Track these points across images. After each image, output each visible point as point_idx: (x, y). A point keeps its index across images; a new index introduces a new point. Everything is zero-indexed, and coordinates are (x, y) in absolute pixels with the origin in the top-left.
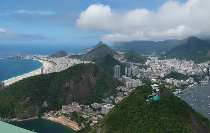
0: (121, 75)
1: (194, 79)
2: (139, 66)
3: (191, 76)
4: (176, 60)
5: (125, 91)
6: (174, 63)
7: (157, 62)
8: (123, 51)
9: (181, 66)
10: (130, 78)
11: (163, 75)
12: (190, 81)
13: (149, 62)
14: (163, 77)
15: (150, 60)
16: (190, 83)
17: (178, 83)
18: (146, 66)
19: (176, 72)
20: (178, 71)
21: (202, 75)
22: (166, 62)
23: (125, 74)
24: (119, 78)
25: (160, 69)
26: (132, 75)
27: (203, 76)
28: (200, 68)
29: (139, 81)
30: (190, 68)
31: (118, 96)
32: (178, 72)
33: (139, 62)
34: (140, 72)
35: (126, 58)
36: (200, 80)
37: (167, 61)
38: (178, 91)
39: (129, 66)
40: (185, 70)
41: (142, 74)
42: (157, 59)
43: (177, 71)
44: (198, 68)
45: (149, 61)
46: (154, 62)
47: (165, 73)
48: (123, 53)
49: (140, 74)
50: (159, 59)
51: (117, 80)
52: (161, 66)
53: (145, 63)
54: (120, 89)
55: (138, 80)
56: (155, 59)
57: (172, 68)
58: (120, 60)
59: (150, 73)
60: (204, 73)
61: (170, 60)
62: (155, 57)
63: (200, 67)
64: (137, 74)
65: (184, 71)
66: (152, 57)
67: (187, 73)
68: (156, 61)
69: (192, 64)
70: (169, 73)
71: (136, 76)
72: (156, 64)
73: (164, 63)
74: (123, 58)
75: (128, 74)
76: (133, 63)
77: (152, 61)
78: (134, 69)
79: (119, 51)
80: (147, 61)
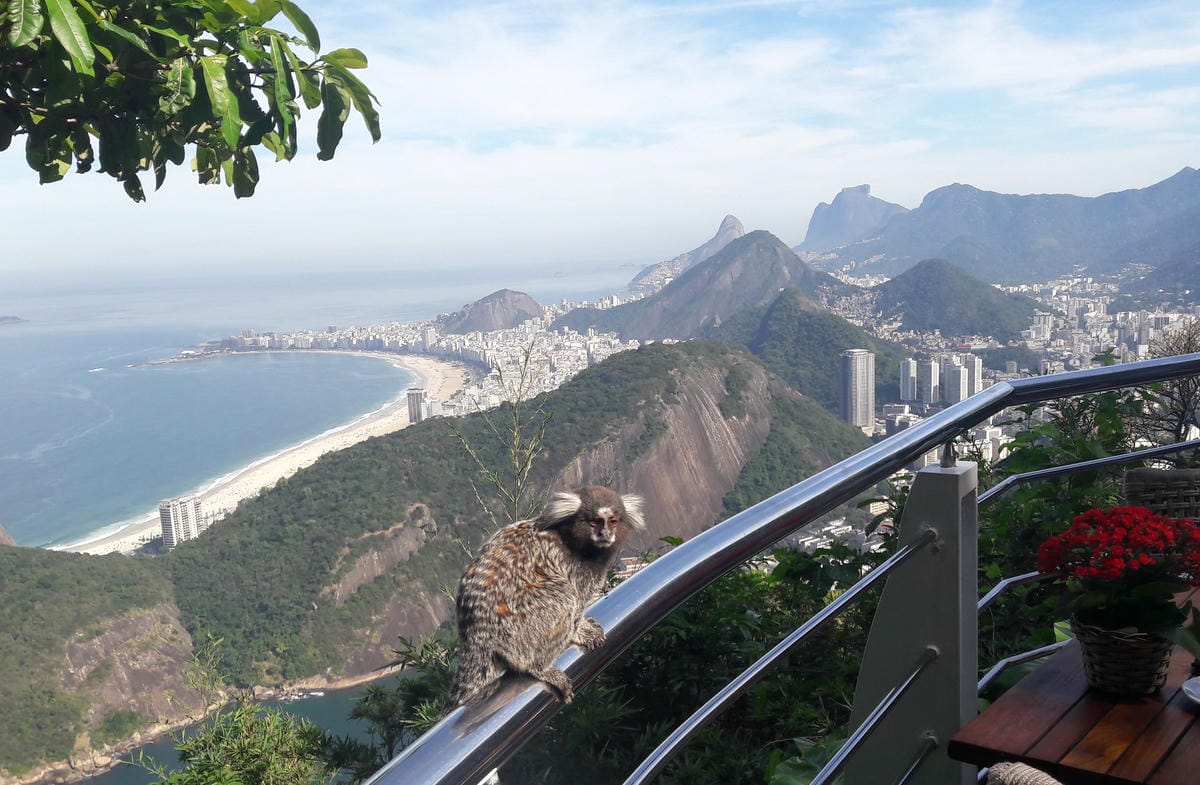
2: (983, 351)
7: (1100, 328)
8: (873, 270)
13: (1050, 325)
18: (1032, 352)
22: (1167, 321)
23: (900, 402)
33: (984, 333)
35: (898, 311)
37: (1173, 316)
39: (921, 354)
42: (1102, 306)
45: (1051, 319)
46: (1083, 324)
48: (872, 284)
50: (1111, 310)
53: (1024, 333)
56: (1086, 309)
58: (859, 323)
61: (1188, 312)
62: (1082, 296)
66: (1064, 298)
68: (1091, 318)
72: (1094, 335)
73: (1151, 330)
74: (876, 311)
75: (925, 397)
76: (944, 335)
77: (1065, 322)
78: (962, 369)
79: (845, 273)
80: (1036, 319)
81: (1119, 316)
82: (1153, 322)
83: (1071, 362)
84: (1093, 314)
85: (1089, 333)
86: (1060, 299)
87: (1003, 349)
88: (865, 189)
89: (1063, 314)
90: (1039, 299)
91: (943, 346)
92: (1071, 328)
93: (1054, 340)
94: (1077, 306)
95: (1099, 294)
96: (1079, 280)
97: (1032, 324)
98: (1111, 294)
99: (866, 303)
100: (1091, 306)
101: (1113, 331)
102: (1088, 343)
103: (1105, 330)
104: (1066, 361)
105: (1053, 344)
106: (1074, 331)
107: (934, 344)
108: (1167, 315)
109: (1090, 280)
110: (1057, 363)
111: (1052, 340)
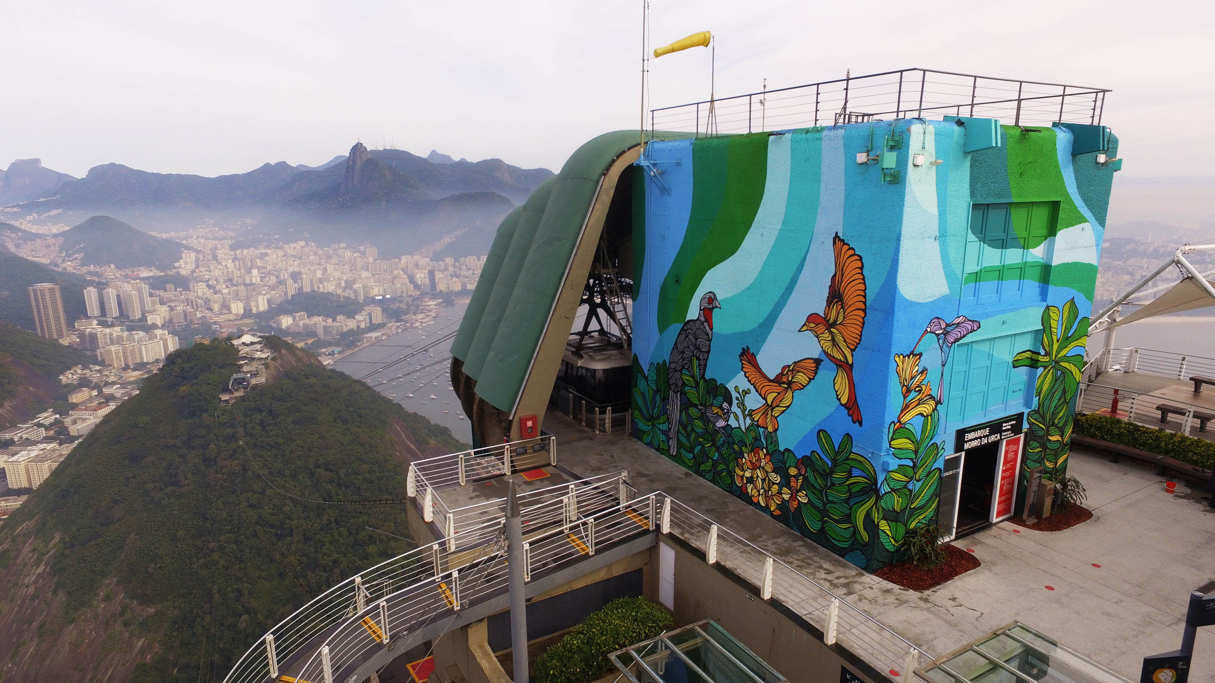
0: (70, 324)
1: (384, 311)
2: (148, 278)
3: (372, 301)
4: (305, 249)
5: (107, 384)
6: (300, 258)
7: (227, 260)
9: (330, 268)
10: (118, 329)
11: (262, 304)
12: (371, 319)
13: (194, 258)
14: (263, 312)
15: (198, 252)
16: (371, 323)
17: (325, 328)
18: (183, 277)
19: (313, 291)
20: (321, 286)
21: (411, 296)
22: (267, 254)
23: (88, 317)
24: (61, 336)
25: (246, 285)
26: (128, 318)
27: (415, 299)
28: (401, 273)
29: (164, 334)
30: (365, 274)
31: (74, 406)
32: (321, 290)
33: (149, 265)
34: (162, 303)
35: (75, 252)
36: (406, 314)
37: (269, 251)
38: (328, 355)
39: (99, 283)
40: (346, 282)
41: (172, 309)
42: (227, 247)
43: (318, 287)
44: (396, 272)
45: (193, 255)
46: (215, 258)
47: (269, 296)
48: (55, 231)
49: (164, 310)
50: (233, 248)
51: (55, 344)
52: (249, 271)
53: (176, 265)
54: (81, 379)
55: (158, 332)
56: (216, 248)
57: (295, 276)
58: (45, 261)
59: (207, 301)
60: (417, 286)
61: (280, 248)
62: (214, 239)
63: (403, 270)
64: (150, 312)
65: (343, 284)
66: (202, 240)
67: (355, 291)
68: (220, 253)
69: (371, 260)
70: (286, 293)
71: (144, 319)
72: (223, 264)
73: (258, 260)
74: (61, 251)
75: (107, 313)
76: (119, 267)
77: (204, 256)
78: (133, 292)
79: (29, 222)
80: (183, 255)
81: (238, 252)
82: (259, 255)
83: (210, 283)
84: (221, 251)
85: (219, 263)
86: (199, 242)
87: (164, 276)
88: (37, 161)
89: (202, 251)
90: (184, 242)
91: (118, 276)
92: (208, 260)
93: (197, 268)
94: (210, 246)
95: (224, 238)
96: (210, 229)
97: (181, 258)
98: (231, 238)
99: (50, 246)
100: (219, 246)
101: (235, 262)
102: (220, 269)
103: (230, 261)
104: (207, 281)
105: (197, 270)
106: (210, 262)
107: (111, 274)
108: (266, 251)
109: (217, 229)
110: (201, 283)
111: (196, 268)
